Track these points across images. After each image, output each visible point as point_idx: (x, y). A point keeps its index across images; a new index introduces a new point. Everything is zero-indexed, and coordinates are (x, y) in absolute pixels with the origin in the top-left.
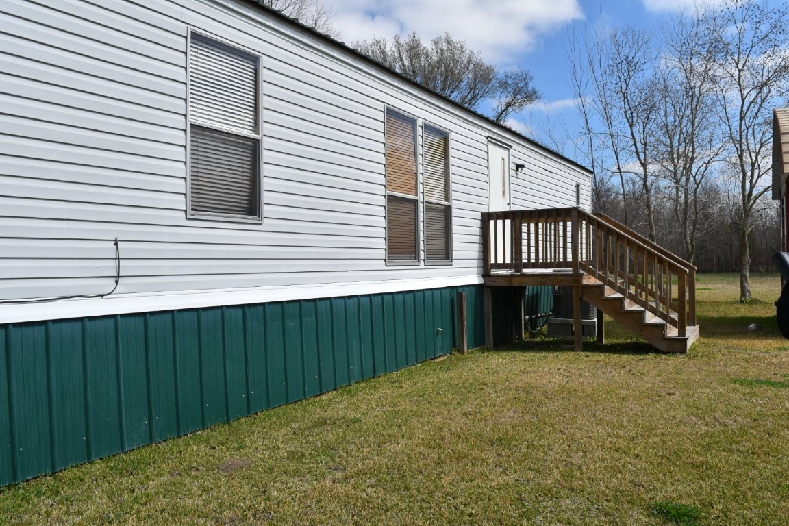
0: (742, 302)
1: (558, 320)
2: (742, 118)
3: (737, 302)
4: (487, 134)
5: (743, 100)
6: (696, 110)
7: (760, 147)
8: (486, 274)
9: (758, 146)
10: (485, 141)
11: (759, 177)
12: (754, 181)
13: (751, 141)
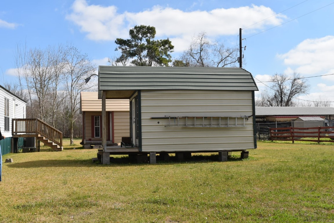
0: (71, 145)
1: (26, 148)
2: (72, 86)
3: (69, 145)
4: (13, 98)
5: (72, 80)
6: (58, 80)
7: (77, 95)
8: (13, 135)
9: (76, 94)
10: (12, 100)
11: (76, 104)
12: (75, 106)
13: (74, 92)
